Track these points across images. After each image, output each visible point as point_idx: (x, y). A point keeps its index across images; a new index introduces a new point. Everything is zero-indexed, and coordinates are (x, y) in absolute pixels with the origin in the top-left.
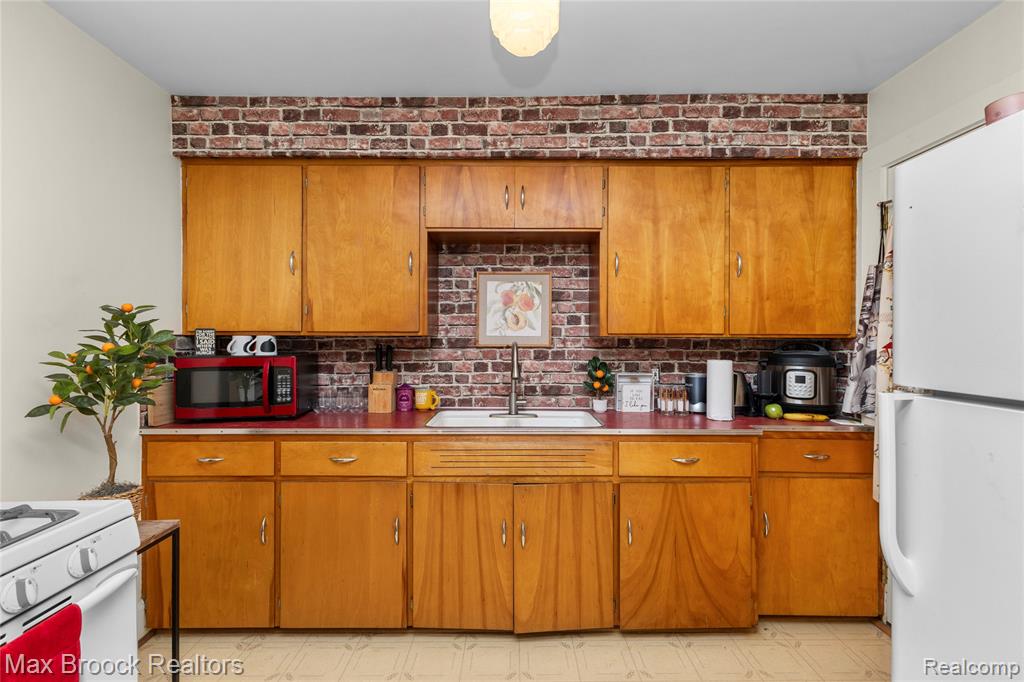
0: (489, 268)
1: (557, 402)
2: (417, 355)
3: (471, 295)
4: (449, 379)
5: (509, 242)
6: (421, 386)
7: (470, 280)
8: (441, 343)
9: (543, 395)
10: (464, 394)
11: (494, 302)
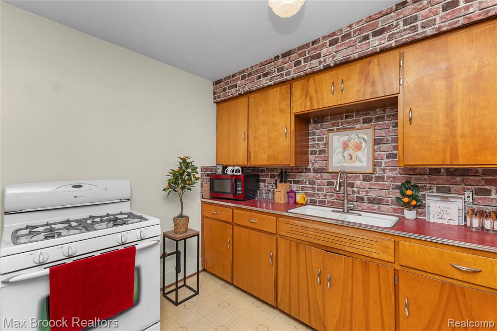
0: (335, 129)
1: (379, 208)
2: (299, 176)
3: (325, 144)
4: (314, 189)
5: (346, 113)
6: (300, 191)
7: (324, 137)
8: (310, 170)
9: (369, 203)
10: (322, 198)
11: (337, 148)
